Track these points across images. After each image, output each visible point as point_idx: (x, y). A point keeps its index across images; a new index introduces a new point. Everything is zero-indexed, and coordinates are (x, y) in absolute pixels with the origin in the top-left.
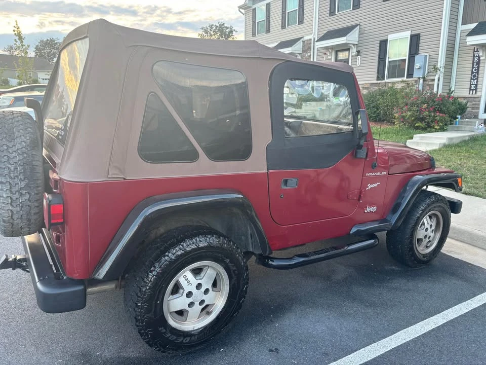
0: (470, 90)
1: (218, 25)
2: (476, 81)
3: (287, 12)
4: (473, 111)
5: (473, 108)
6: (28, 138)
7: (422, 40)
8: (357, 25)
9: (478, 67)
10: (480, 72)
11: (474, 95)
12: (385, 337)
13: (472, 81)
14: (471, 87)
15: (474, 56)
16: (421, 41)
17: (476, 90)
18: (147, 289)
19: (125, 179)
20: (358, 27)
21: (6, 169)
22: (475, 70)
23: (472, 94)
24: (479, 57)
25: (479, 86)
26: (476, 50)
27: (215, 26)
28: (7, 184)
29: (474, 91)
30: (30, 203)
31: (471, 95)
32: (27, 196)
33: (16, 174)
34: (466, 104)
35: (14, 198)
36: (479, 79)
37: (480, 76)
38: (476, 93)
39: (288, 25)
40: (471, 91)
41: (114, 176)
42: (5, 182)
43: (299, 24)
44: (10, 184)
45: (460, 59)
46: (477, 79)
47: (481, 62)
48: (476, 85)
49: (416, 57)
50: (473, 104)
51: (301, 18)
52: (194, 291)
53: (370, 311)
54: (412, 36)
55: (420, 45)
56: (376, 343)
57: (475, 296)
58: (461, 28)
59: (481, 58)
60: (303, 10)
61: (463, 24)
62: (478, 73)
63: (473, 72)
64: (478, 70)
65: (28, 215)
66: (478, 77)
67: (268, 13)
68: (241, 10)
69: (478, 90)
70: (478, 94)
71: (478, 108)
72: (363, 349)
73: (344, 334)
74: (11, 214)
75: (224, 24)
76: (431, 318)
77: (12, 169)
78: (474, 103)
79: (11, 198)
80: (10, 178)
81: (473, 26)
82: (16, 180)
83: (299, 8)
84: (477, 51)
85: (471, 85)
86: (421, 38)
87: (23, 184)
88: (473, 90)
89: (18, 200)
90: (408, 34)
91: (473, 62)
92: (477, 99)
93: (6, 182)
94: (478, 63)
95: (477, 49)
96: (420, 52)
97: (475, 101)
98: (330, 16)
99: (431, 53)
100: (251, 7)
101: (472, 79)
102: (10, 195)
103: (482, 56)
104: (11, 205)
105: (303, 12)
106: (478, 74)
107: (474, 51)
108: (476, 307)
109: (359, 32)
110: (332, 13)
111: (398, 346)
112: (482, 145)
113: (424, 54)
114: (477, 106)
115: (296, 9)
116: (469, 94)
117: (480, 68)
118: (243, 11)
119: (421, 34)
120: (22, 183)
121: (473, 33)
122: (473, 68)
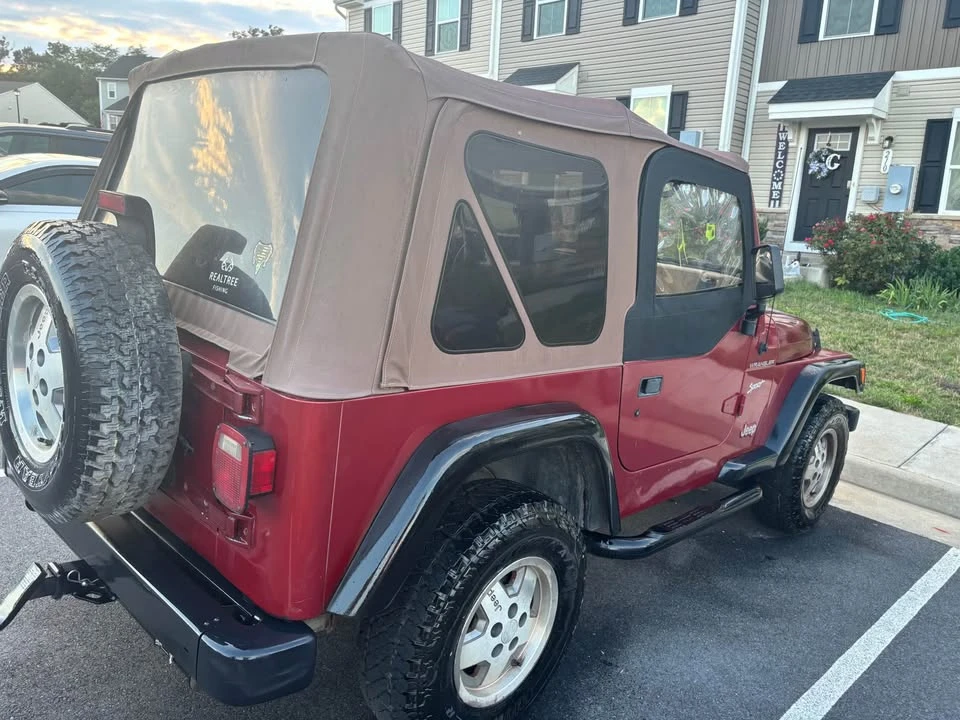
0: (771, 199)
1: (268, 31)
2: (780, 183)
3: (437, 23)
4: (775, 236)
5: (775, 232)
6: (152, 291)
7: (692, 104)
8: (576, 64)
9: (785, 160)
10: (788, 169)
11: (777, 209)
12: (816, 677)
13: (775, 183)
14: (771, 194)
15: (778, 140)
16: (689, 106)
17: (780, 199)
18: (435, 630)
19: (406, 389)
20: (576, 68)
21: (114, 366)
22: (780, 164)
23: (774, 206)
24: (787, 141)
25: (785, 194)
26: (781, 129)
27: (262, 32)
28: (115, 402)
29: (777, 202)
30: (157, 446)
31: (771, 209)
32: (155, 428)
33: (135, 378)
34: (766, 225)
35: (126, 435)
36: (786, 180)
37: (787, 175)
38: (780, 205)
39: (439, 50)
40: (772, 202)
41: (390, 385)
42: (110, 397)
43: (460, 50)
44: (121, 401)
45: (755, 143)
46: (782, 180)
47: (790, 150)
48: (781, 191)
49: (682, 133)
50: (775, 225)
51: (465, 36)
52: (505, 620)
53: (766, 627)
54: (674, 95)
55: (689, 112)
56: (809, 691)
57: (913, 582)
58: (758, 87)
59: (790, 144)
60: (469, 24)
61: (760, 81)
62: (783, 170)
63: (775, 169)
64: (785, 165)
65: (145, 472)
66: (783, 178)
67: (397, 21)
68: (340, 9)
69: (784, 200)
70: (785, 207)
71: (784, 233)
72: (794, 706)
73: (747, 677)
74: (111, 472)
75: (281, 30)
76: (869, 630)
77: (126, 364)
78: (777, 222)
79: (119, 435)
80: (123, 387)
81: (778, 86)
82: (135, 392)
83: (461, 20)
84: (784, 131)
85: (771, 191)
86: (690, 100)
87: (148, 402)
88: (775, 200)
89: (135, 439)
90: (666, 91)
91: (777, 151)
92: (782, 217)
93: (113, 397)
94: (785, 153)
95: (784, 127)
96: (687, 125)
97: (778, 220)
98: (523, 41)
99: (708, 130)
100: (362, 5)
101: (773, 180)
102: (118, 428)
103: (792, 141)
104: (117, 451)
105: (469, 29)
106: (784, 173)
107: (779, 132)
108: (926, 602)
109: (579, 77)
110: (527, 36)
111: (846, 693)
112: (801, 298)
113: (695, 130)
114: (780, 229)
115: (455, 20)
116: (769, 206)
117: (788, 163)
118: (344, 11)
119: (691, 94)
120: (147, 398)
121: (779, 98)
122: (776, 160)
